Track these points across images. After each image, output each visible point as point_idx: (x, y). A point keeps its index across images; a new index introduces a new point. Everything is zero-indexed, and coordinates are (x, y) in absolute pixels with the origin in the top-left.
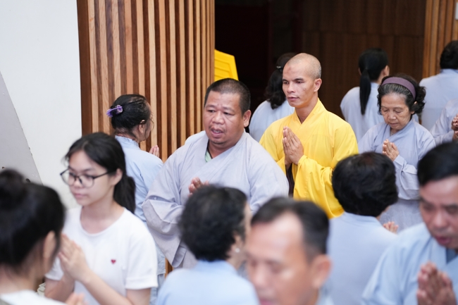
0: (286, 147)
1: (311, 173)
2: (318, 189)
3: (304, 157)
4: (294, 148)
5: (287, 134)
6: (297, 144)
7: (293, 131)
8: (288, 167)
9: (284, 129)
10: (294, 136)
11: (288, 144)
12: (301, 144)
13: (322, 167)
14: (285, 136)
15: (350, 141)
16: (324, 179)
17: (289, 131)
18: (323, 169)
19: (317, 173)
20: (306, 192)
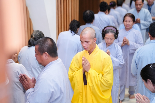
0: (83, 65)
1: (94, 76)
2: (97, 83)
3: (91, 69)
4: (87, 65)
5: (84, 60)
6: (88, 64)
7: (86, 58)
8: (84, 73)
9: (83, 58)
10: (87, 60)
11: (84, 64)
12: (90, 64)
13: (98, 74)
14: (83, 60)
15: (110, 63)
16: (99, 79)
17: (85, 58)
18: (99, 75)
19: (96, 76)
20: (92, 84)
